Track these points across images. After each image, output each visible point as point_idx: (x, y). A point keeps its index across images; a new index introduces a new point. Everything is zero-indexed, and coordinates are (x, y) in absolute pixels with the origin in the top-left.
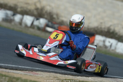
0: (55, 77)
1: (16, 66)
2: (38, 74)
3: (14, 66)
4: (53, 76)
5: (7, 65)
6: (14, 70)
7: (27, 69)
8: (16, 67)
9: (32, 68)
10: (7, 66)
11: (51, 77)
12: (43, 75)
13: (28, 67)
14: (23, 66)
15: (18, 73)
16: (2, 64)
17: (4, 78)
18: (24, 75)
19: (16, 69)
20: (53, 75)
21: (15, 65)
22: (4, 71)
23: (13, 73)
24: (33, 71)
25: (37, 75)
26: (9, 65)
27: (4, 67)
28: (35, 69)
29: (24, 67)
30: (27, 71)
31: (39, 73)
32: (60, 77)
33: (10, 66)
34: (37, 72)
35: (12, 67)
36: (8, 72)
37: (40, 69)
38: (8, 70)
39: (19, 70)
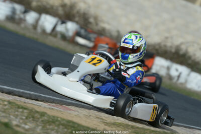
0: (99, 118)
2: (70, 110)
3: (32, 93)
4: (94, 116)
5: (22, 91)
6: (33, 100)
7: (54, 100)
8: (36, 95)
10: (23, 92)
11: (91, 117)
12: (78, 112)
13: (55, 98)
14: (48, 95)
15: (40, 106)
16: (15, 89)
17: (21, 110)
18: (50, 109)
19: (36, 98)
20: (95, 114)
22: (18, 100)
23: (32, 104)
24: (62, 105)
25: (70, 112)
27: (17, 93)
28: (67, 102)
30: (54, 104)
31: (73, 108)
32: (106, 117)
33: (26, 93)
34: (70, 107)
35: (30, 94)
36: (25, 103)
38: (23, 99)
39: (41, 101)
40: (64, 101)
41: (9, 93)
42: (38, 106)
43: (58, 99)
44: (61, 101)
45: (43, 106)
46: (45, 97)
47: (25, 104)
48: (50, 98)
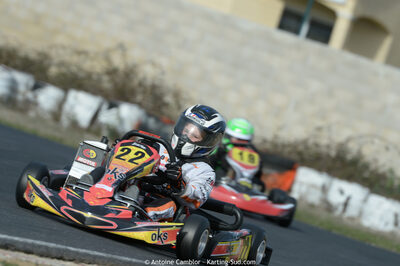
1: (59, 246)
3: (52, 245)
5: (30, 241)
6: (53, 258)
7: (95, 257)
8: (59, 249)
9: (110, 256)
10: (33, 245)
13: (96, 253)
14: (82, 248)
16: (16, 239)
19: (59, 256)
21: (57, 243)
22: (24, 259)
26: (38, 242)
27: (21, 246)
29: (84, 251)
33: (40, 246)
35: (47, 247)
37: (134, 260)
38: (34, 258)
39: (70, 260)
40: (116, 259)
41: (6, 246)
43: (101, 254)
44: (110, 259)
46: (77, 253)
48: (89, 255)
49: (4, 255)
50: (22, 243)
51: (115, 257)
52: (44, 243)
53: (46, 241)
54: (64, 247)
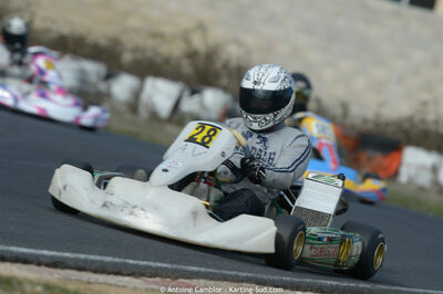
1: (117, 260)
3: (108, 259)
5: (82, 256)
6: (109, 274)
7: (157, 269)
8: (115, 264)
9: (175, 266)
10: (85, 260)
13: (159, 264)
14: (144, 260)
15: (124, 287)
16: (67, 255)
18: (147, 290)
19: (116, 270)
21: (114, 256)
22: (74, 278)
23: (105, 283)
24: (177, 278)
26: (92, 257)
27: (71, 263)
28: (187, 271)
29: (144, 263)
30: (158, 279)
31: (202, 282)
33: (93, 262)
34: (194, 282)
35: (102, 262)
36: (89, 283)
37: (203, 269)
38: (86, 276)
39: (129, 275)
40: (182, 270)
41: (55, 264)
42: (119, 286)
43: (165, 265)
44: (175, 271)
45: (132, 286)
46: (137, 266)
47: (90, 286)
48: (150, 267)
49: (51, 274)
50: (72, 259)
51: (180, 267)
52: (98, 258)
53: (101, 255)
54: (121, 260)
